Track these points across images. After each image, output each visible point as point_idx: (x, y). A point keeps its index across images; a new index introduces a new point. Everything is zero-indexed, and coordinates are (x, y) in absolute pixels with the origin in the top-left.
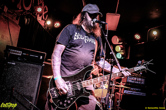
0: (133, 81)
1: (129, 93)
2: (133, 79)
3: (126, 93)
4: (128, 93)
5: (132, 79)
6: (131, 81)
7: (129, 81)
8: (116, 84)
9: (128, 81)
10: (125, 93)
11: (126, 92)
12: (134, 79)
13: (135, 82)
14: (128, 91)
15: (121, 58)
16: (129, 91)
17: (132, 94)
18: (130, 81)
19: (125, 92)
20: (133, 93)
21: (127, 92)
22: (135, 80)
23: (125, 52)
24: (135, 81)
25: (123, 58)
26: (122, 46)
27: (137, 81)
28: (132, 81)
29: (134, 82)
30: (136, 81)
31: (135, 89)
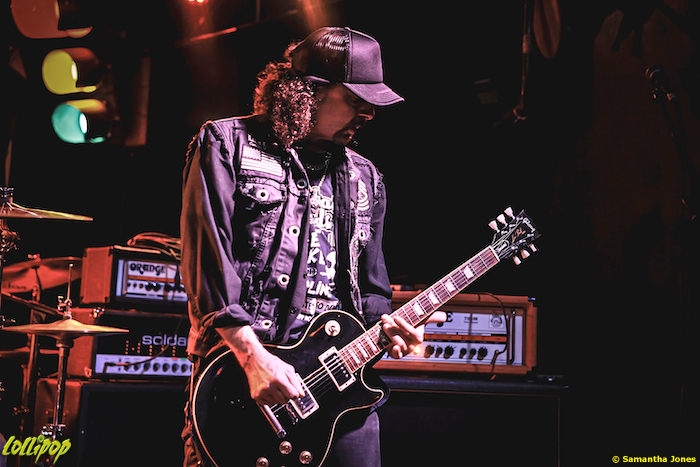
0: (157, 288)
1: (132, 371)
2: (153, 274)
3: (110, 370)
4: (123, 371)
5: (147, 274)
6: (143, 291)
7: (131, 290)
8: (44, 316)
9: (119, 293)
10: (105, 376)
11: (107, 364)
12: (162, 275)
13: (171, 294)
14: (124, 359)
15: (87, 136)
16: (133, 359)
17: (150, 372)
18: (138, 290)
19: (99, 369)
20: (156, 367)
21: (112, 365)
22: (166, 281)
23: (112, 99)
24: (167, 288)
25: (99, 140)
26: (85, 53)
27: (180, 290)
28: (149, 288)
29: (161, 292)
30: (174, 290)
31: (166, 341)
